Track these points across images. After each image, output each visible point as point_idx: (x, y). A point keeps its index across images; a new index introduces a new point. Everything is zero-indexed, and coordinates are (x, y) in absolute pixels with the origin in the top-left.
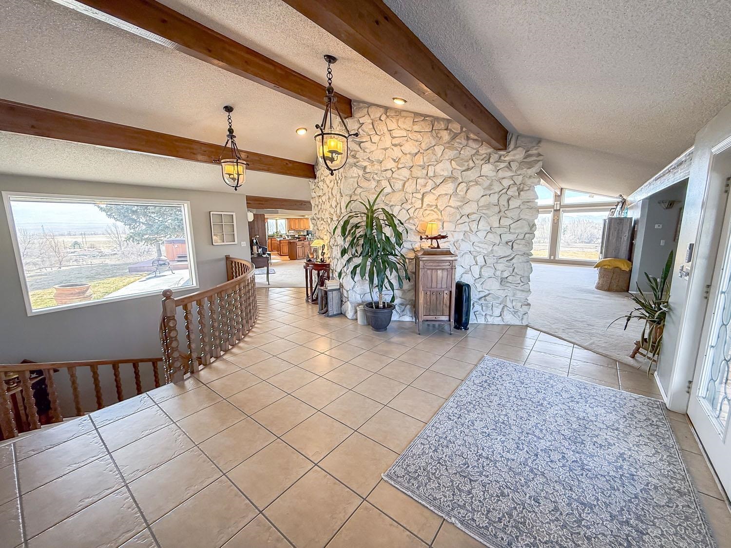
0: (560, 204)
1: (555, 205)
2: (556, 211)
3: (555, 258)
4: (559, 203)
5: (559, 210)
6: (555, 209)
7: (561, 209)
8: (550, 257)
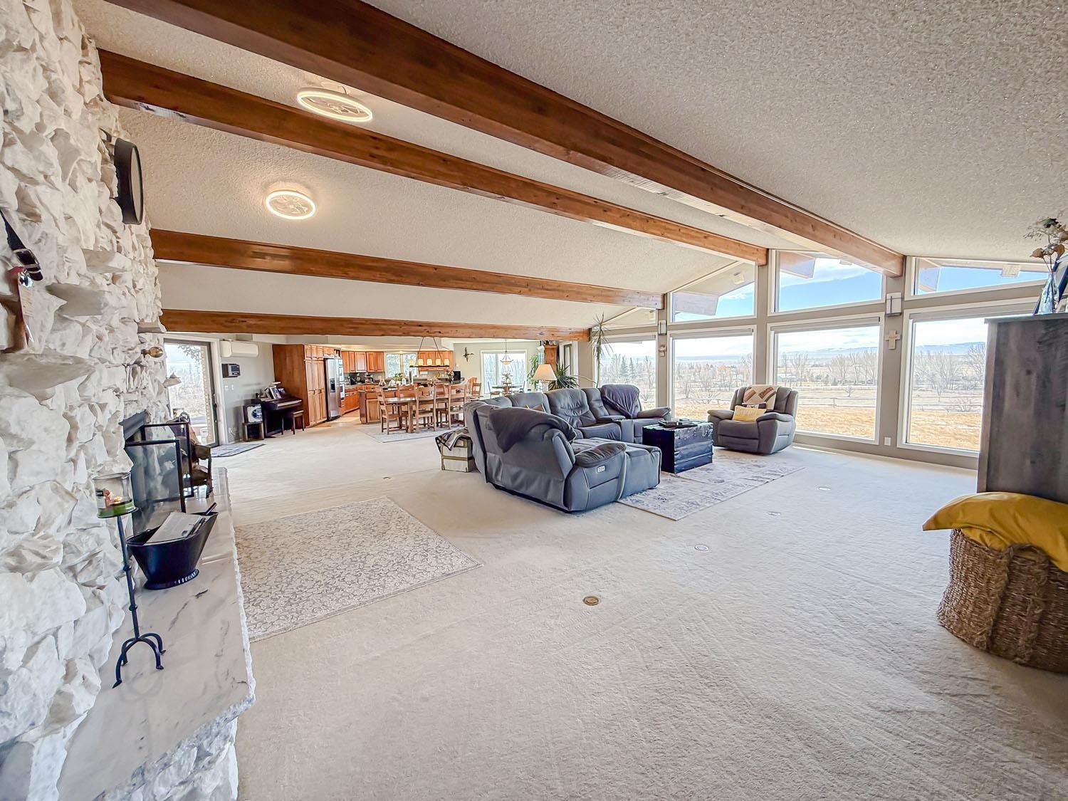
0: (902, 298)
1: (889, 302)
2: (891, 316)
3: (894, 442)
4: (899, 295)
5: (901, 314)
6: (888, 312)
7: (907, 313)
8: (882, 440)
